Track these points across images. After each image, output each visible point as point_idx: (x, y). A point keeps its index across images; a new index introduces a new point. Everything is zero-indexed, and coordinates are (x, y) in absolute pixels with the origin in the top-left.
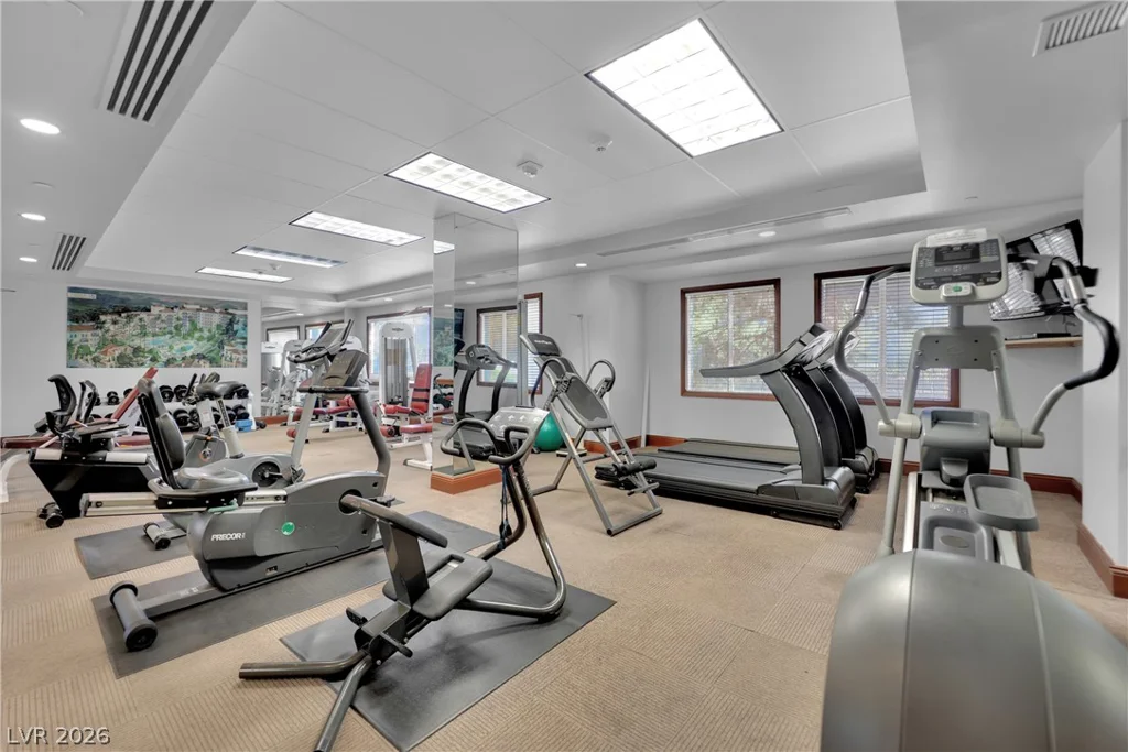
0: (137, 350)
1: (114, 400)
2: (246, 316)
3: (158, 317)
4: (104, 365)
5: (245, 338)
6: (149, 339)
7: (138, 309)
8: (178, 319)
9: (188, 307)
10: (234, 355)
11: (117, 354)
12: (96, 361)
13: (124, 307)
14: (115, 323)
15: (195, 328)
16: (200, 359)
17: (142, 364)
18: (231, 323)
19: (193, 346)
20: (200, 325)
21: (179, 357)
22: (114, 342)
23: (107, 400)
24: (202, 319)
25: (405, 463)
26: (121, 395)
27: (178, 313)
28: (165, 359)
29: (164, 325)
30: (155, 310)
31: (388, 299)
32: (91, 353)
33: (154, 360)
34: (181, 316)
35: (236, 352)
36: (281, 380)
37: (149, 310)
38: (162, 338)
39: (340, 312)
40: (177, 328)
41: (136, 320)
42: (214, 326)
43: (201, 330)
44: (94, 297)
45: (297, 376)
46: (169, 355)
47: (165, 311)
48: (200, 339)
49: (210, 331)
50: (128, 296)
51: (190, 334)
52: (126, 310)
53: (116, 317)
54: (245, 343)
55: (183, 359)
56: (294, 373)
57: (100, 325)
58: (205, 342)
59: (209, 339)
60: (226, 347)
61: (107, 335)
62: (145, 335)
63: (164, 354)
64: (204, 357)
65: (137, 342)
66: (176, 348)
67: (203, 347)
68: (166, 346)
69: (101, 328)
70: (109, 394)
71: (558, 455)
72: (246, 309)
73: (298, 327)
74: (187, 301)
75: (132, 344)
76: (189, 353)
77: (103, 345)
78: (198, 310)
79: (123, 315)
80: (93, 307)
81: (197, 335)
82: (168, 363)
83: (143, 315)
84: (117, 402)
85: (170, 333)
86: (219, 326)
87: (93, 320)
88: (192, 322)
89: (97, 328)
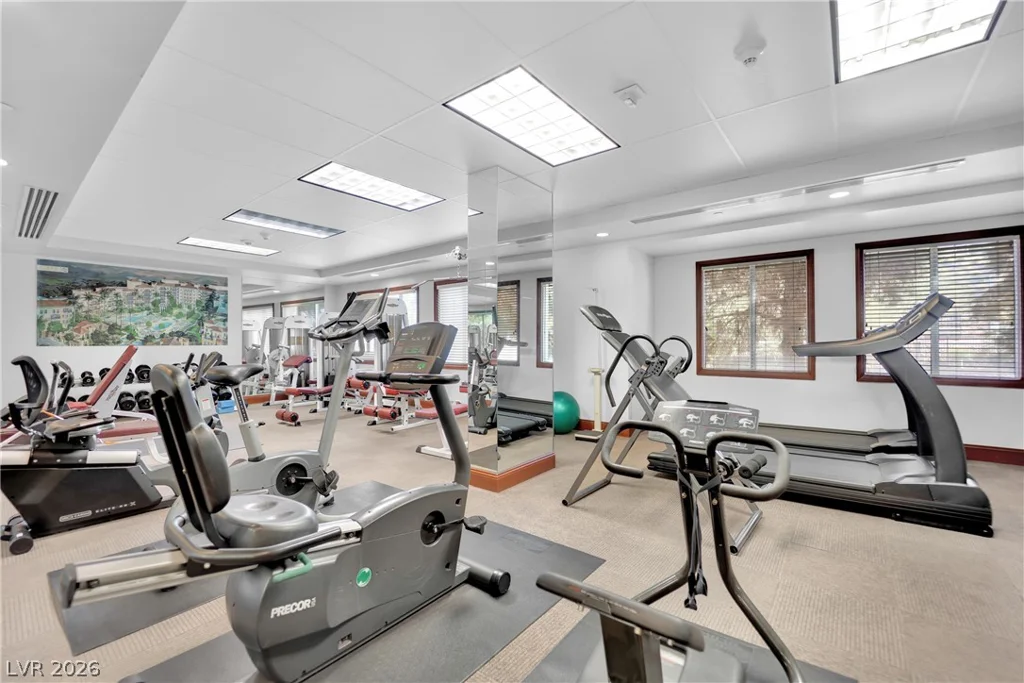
0: (113, 328)
1: (89, 380)
2: (226, 292)
3: (135, 293)
4: (77, 343)
5: (226, 315)
6: (126, 315)
7: (113, 284)
8: (156, 295)
9: (166, 282)
10: (214, 333)
11: (91, 331)
12: (69, 339)
13: (99, 281)
14: (89, 298)
15: (173, 304)
16: (179, 337)
17: (119, 342)
18: (211, 299)
19: (172, 324)
20: (179, 301)
21: (157, 335)
22: (88, 319)
23: (81, 381)
24: (181, 295)
25: (419, 450)
26: (96, 376)
27: (156, 288)
28: (142, 337)
29: (141, 301)
30: (131, 285)
31: (374, 275)
32: (63, 330)
33: (131, 337)
34: (159, 292)
35: (217, 329)
36: (261, 357)
37: (126, 285)
38: (139, 315)
39: (321, 288)
40: (154, 304)
41: (112, 295)
42: (193, 303)
43: (180, 306)
44: (65, 270)
45: (279, 354)
46: (147, 332)
47: (141, 286)
48: (179, 315)
49: (189, 307)
50: (103, 270)
51: (168, 310)
52: (99, 285)
53: (90, 292)
54: (225, 320)
55: (162, 336)
56: (275, 352)
57: (73, 301)
58: (185, 319)
59: (189, 316)
60: (206, 324)
61: (80, 311)
62: (121, 311)
63: (141, 332)
64: (183, 335)
65: (113, 319)
66: (154, 325)
67: (182, 324)
68: (143, 323)
69: (74, 303)
70: (83, 375)
71: (577, 439)
72: (226, 285)
73: (273, 305)
74: (166, 275)
75: (107, 320)
76: (167, 331)
77: (76, 321)
78: (176, 285)
79: (98, 290)
80: (65, 282)
81: (176, 311)
82: (147, 341)
83: (119, 290)
84: (92, 382)
85: (148, 309)
86: (198, 303)
87: (65, 295)
88: (171, 298)
89: (70, 303)
